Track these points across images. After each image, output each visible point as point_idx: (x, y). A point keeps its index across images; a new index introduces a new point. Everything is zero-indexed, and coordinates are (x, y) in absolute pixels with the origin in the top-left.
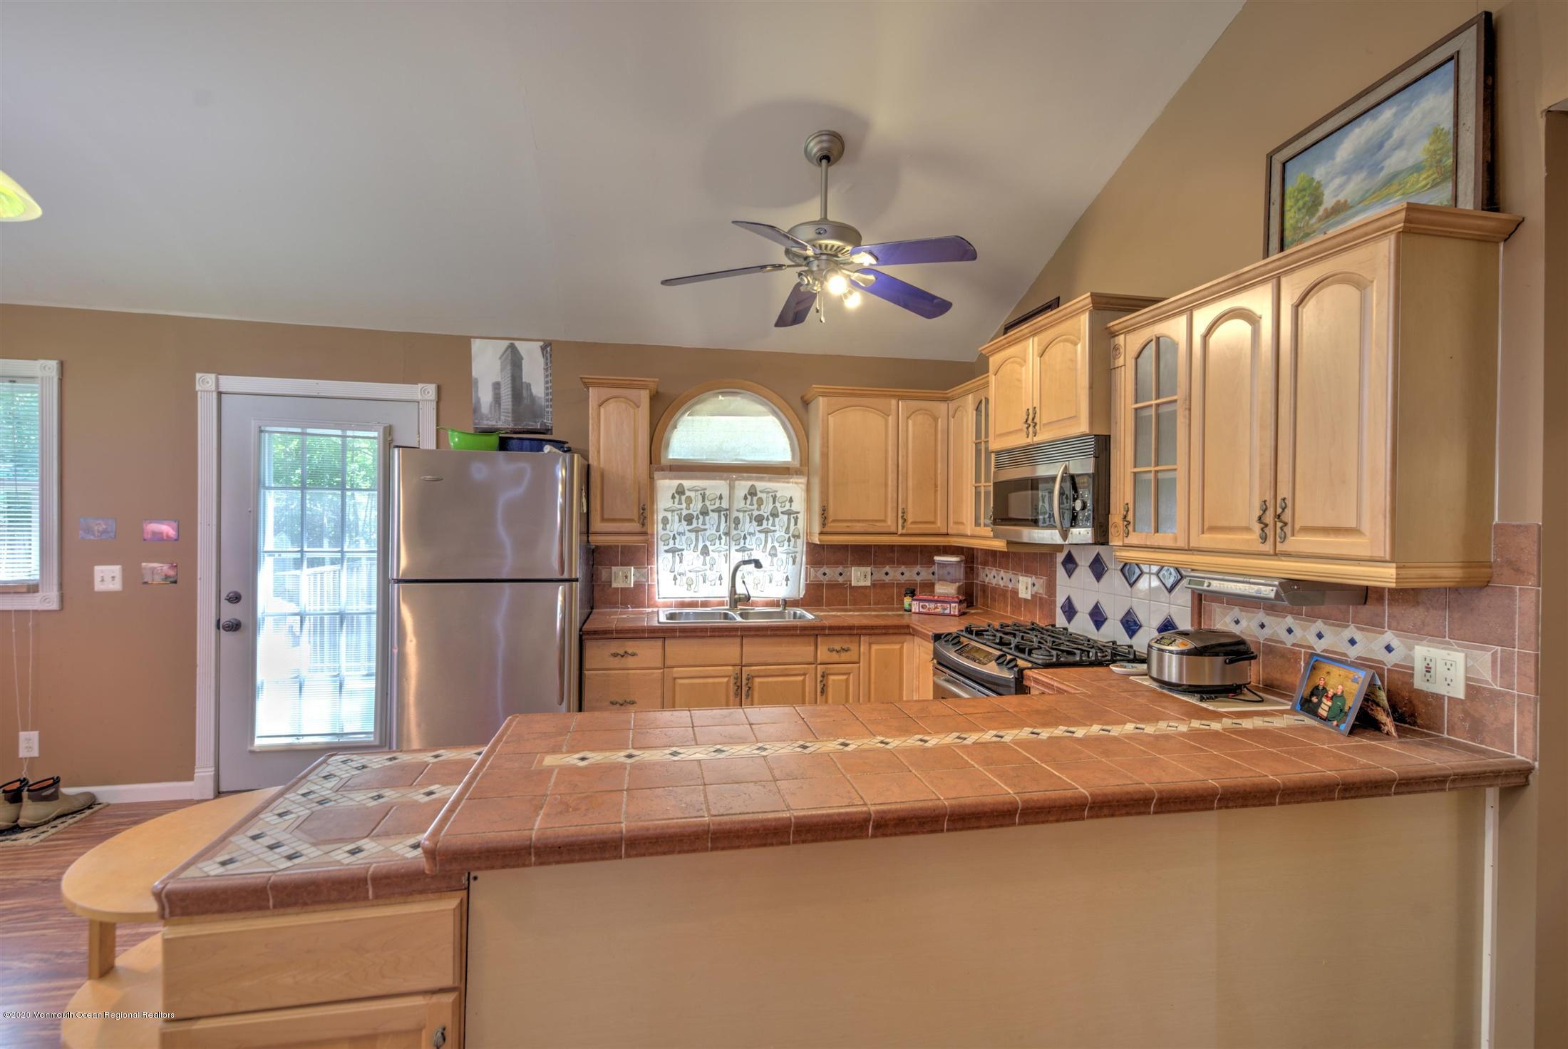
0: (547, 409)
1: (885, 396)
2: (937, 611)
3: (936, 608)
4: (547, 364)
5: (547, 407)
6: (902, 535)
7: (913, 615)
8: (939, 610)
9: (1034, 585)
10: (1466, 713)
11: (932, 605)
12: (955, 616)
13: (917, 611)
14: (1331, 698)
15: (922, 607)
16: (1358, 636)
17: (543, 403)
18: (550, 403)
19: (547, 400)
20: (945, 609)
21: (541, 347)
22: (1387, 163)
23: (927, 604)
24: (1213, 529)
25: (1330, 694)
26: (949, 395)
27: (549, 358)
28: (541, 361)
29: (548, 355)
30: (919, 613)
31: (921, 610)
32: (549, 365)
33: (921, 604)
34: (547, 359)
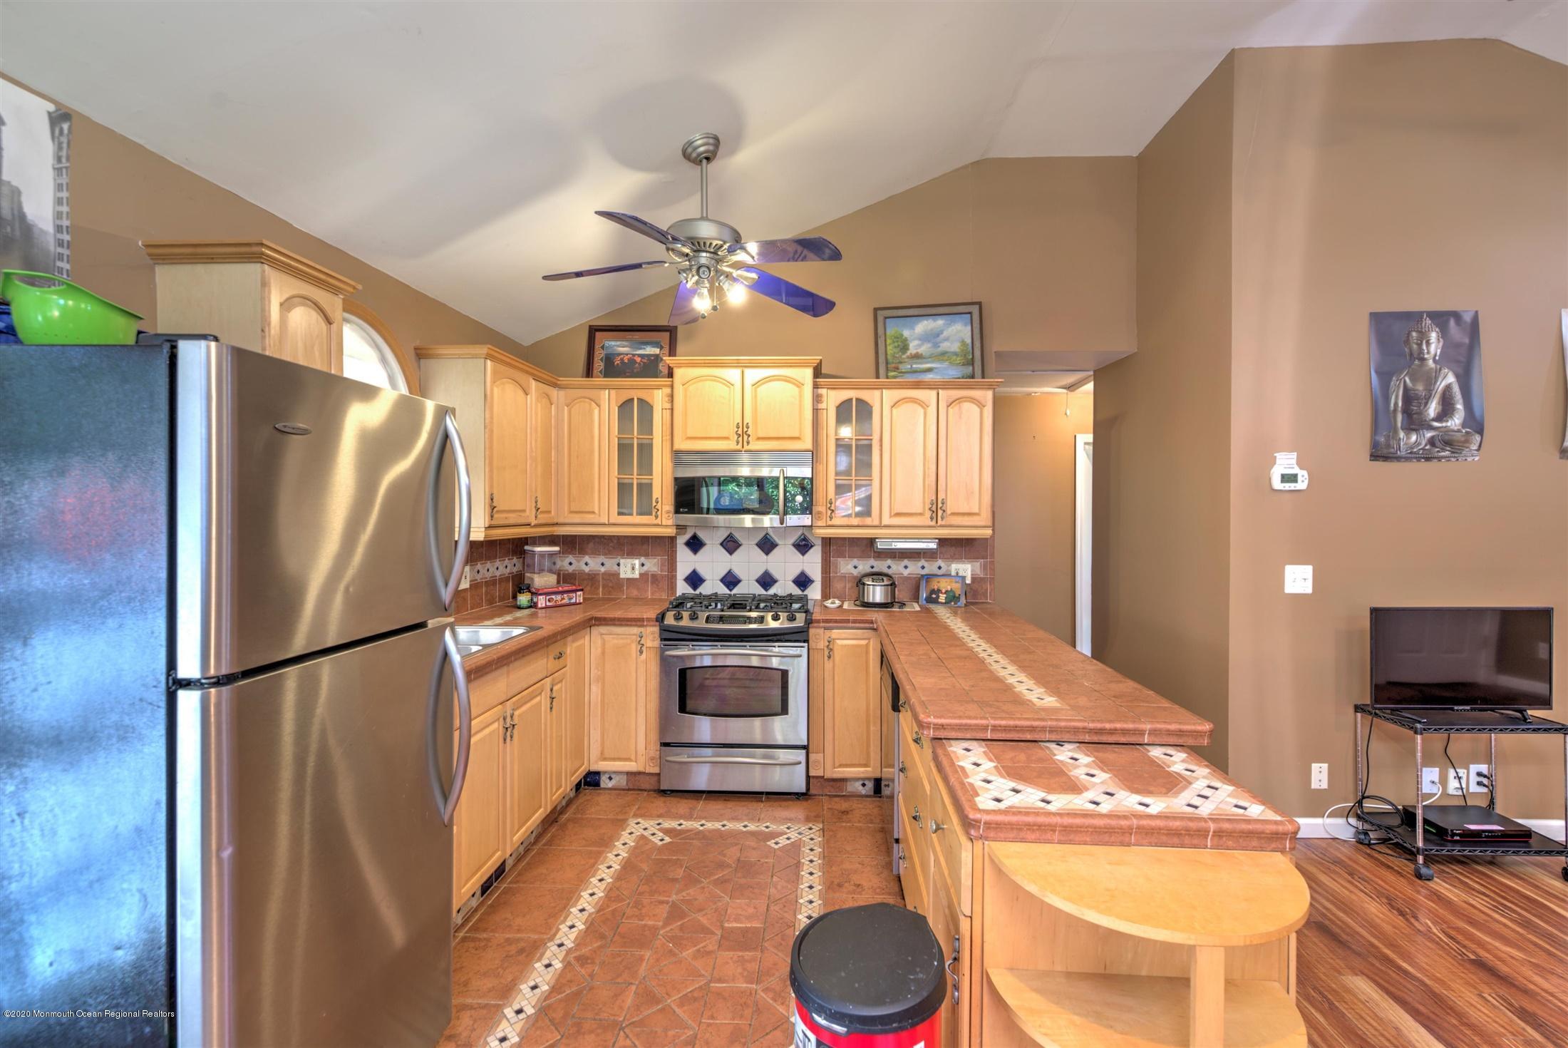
0: (59, 264)
1: (527, 372)
2: (564, 602)
3: (563, 599)
4: (59, 159)
5: (60, 257)
6: (536, 526)
7: (540, 611)
8: (566, 601)
9: (643, 565)
10: (971, 589)
11: (559, 597)
12: (580, 604)
13: (544, 605)
14: (945, 593)
15: (549, 601)
16: (926, 564)
17: (52, 247)
18: (65, 252)
19: (60, 243)
20: (570, 599)
21: (49, 113)
22: (941, 345)
23: (553, 597)
24: (898, 514)
25: (944, 591)
26: (559, 382)
27: (65, 145)
28: (48, 147)
29: (64, 140)
30: (546, 607)
31: (548, 604)
32: (65, 163)
33: (548, 598)
34: (60, 148)
